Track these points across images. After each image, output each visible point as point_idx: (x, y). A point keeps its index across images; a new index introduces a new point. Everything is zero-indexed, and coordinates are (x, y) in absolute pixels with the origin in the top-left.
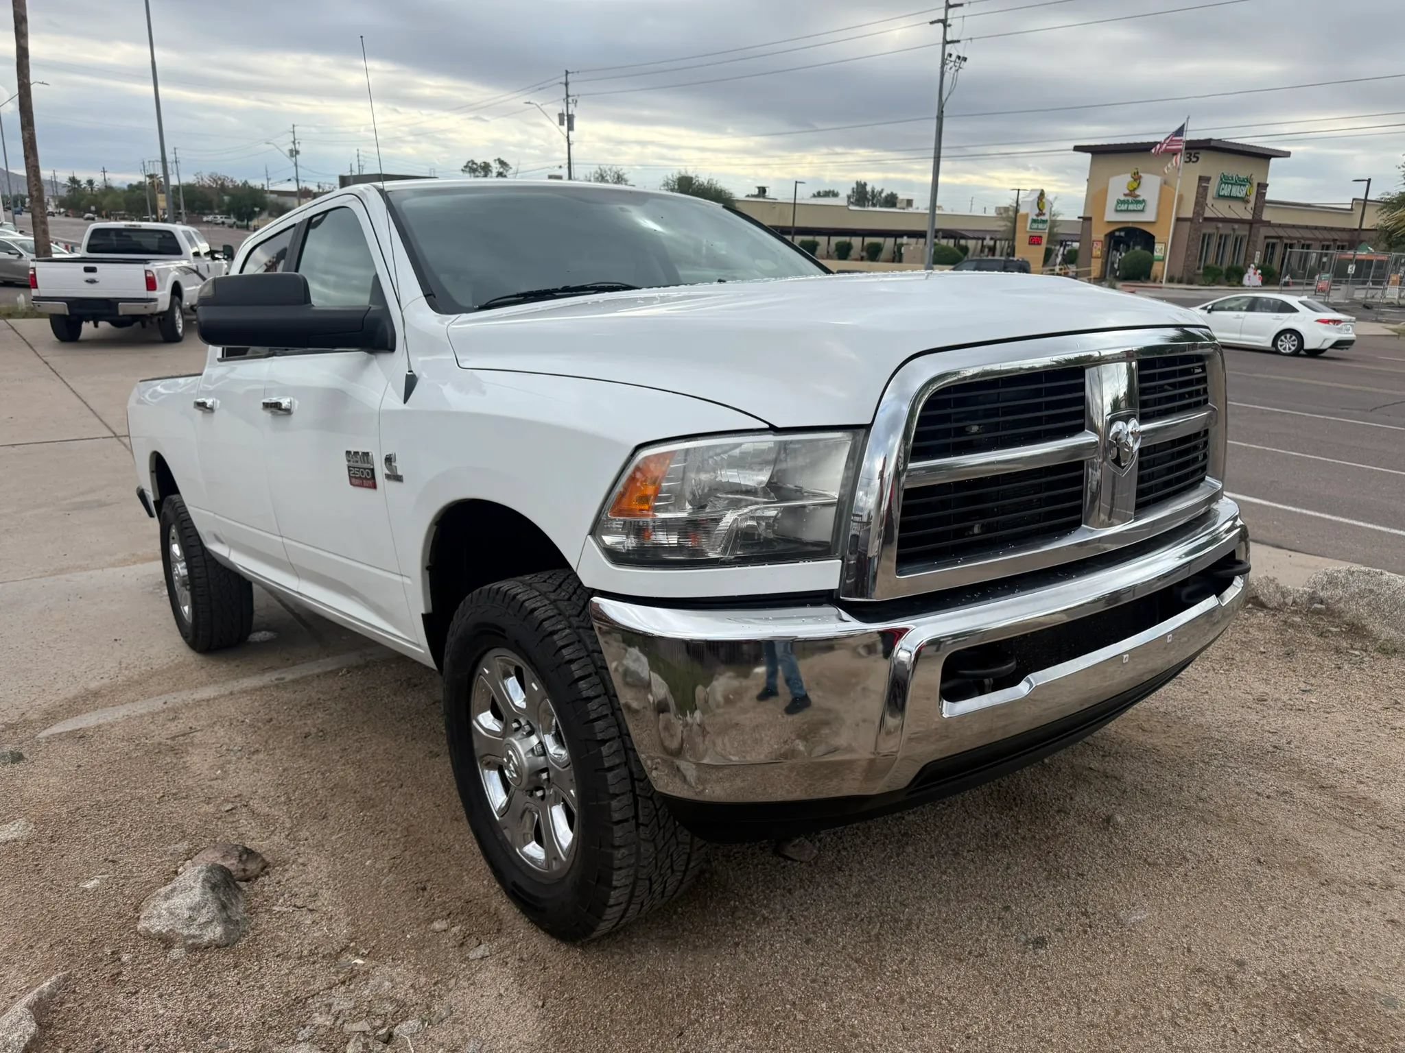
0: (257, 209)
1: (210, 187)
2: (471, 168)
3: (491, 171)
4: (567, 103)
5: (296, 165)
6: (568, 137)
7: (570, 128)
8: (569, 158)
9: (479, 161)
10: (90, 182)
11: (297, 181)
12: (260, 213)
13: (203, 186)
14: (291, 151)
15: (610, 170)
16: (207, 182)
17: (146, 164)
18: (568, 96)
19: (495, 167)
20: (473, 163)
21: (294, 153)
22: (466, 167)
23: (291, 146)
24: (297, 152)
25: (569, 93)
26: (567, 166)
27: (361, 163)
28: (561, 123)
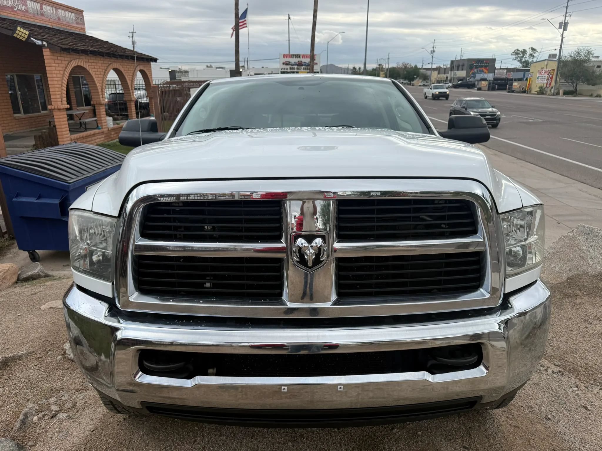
0: (415, 77)
1: (402, 68)
2: (516, 53)
3: (526, 54)
4: (566, 16)
5: (433, 57)
6: (562, 35)
7: (565, 29)
8: (561, 45)
9: (521, 49)
10: (360, 68)
11: (432, 64)
12: (416, 78)
13: (399, 68)
14: (432, 51)
15: (584, 49)
16: (401, 66)
17: (378, 60)
18: (566, 13)
19: (529, 52)
20: (518, 50)
21: (433, 52)
22: (513, 53)
23: (432, 49)
24: (434, 51)
25: (568, 12)
26: (559, 49)
27: (462, 54)
28: (560, 28)
